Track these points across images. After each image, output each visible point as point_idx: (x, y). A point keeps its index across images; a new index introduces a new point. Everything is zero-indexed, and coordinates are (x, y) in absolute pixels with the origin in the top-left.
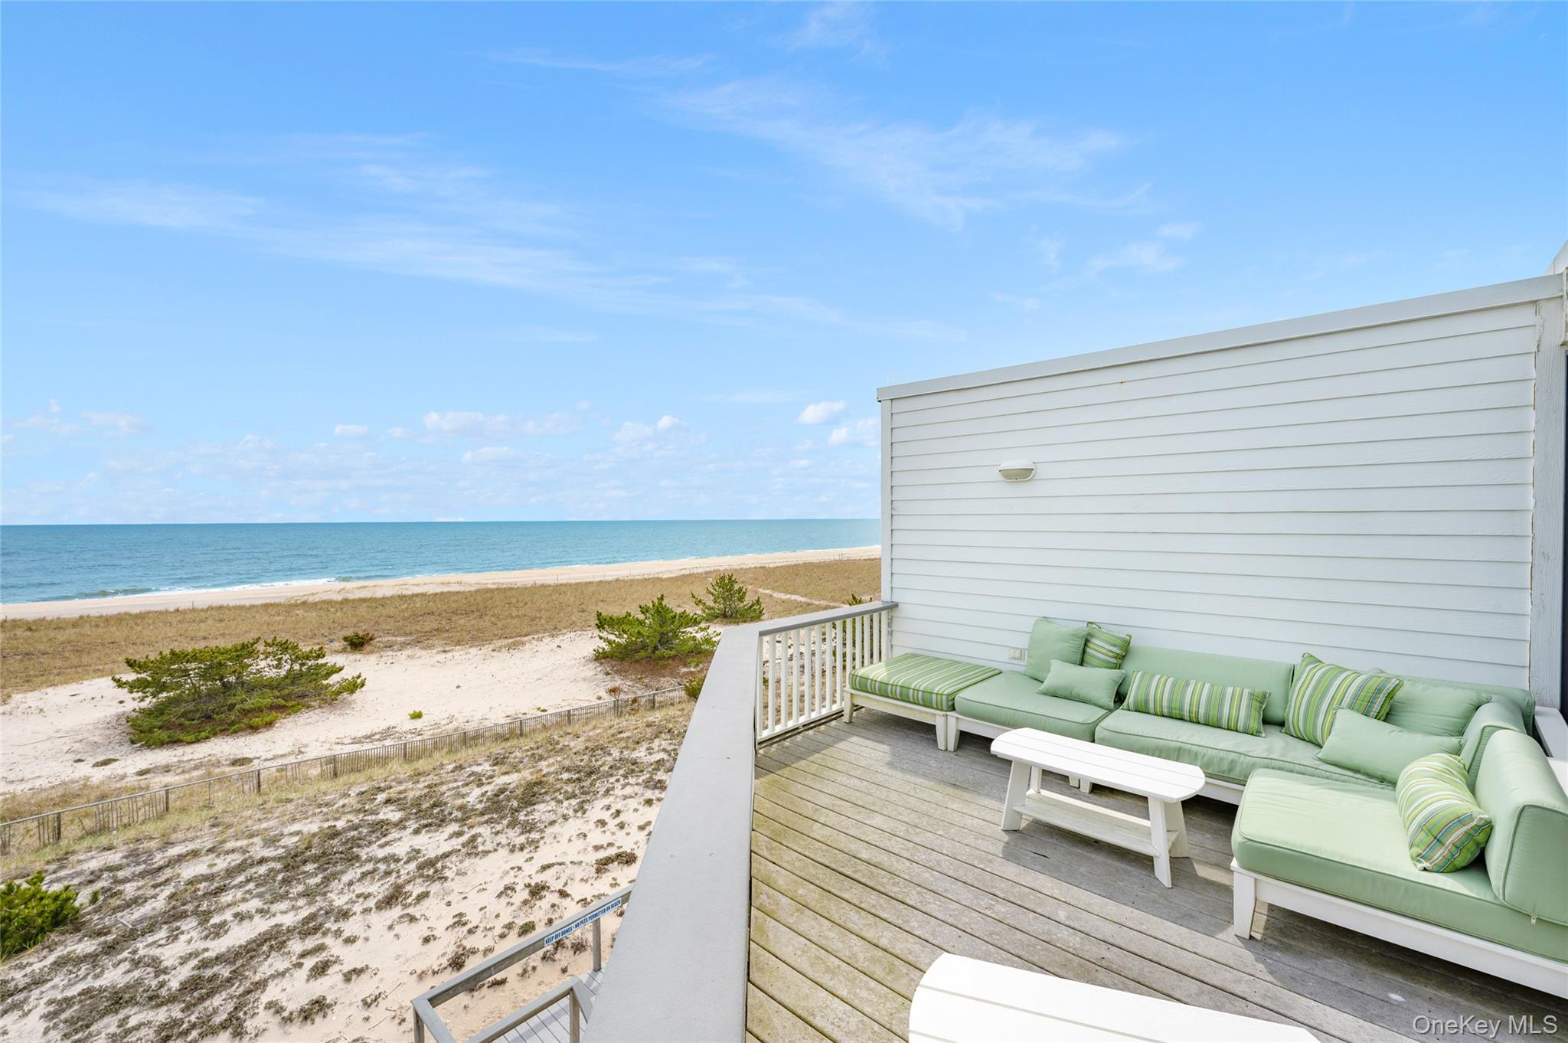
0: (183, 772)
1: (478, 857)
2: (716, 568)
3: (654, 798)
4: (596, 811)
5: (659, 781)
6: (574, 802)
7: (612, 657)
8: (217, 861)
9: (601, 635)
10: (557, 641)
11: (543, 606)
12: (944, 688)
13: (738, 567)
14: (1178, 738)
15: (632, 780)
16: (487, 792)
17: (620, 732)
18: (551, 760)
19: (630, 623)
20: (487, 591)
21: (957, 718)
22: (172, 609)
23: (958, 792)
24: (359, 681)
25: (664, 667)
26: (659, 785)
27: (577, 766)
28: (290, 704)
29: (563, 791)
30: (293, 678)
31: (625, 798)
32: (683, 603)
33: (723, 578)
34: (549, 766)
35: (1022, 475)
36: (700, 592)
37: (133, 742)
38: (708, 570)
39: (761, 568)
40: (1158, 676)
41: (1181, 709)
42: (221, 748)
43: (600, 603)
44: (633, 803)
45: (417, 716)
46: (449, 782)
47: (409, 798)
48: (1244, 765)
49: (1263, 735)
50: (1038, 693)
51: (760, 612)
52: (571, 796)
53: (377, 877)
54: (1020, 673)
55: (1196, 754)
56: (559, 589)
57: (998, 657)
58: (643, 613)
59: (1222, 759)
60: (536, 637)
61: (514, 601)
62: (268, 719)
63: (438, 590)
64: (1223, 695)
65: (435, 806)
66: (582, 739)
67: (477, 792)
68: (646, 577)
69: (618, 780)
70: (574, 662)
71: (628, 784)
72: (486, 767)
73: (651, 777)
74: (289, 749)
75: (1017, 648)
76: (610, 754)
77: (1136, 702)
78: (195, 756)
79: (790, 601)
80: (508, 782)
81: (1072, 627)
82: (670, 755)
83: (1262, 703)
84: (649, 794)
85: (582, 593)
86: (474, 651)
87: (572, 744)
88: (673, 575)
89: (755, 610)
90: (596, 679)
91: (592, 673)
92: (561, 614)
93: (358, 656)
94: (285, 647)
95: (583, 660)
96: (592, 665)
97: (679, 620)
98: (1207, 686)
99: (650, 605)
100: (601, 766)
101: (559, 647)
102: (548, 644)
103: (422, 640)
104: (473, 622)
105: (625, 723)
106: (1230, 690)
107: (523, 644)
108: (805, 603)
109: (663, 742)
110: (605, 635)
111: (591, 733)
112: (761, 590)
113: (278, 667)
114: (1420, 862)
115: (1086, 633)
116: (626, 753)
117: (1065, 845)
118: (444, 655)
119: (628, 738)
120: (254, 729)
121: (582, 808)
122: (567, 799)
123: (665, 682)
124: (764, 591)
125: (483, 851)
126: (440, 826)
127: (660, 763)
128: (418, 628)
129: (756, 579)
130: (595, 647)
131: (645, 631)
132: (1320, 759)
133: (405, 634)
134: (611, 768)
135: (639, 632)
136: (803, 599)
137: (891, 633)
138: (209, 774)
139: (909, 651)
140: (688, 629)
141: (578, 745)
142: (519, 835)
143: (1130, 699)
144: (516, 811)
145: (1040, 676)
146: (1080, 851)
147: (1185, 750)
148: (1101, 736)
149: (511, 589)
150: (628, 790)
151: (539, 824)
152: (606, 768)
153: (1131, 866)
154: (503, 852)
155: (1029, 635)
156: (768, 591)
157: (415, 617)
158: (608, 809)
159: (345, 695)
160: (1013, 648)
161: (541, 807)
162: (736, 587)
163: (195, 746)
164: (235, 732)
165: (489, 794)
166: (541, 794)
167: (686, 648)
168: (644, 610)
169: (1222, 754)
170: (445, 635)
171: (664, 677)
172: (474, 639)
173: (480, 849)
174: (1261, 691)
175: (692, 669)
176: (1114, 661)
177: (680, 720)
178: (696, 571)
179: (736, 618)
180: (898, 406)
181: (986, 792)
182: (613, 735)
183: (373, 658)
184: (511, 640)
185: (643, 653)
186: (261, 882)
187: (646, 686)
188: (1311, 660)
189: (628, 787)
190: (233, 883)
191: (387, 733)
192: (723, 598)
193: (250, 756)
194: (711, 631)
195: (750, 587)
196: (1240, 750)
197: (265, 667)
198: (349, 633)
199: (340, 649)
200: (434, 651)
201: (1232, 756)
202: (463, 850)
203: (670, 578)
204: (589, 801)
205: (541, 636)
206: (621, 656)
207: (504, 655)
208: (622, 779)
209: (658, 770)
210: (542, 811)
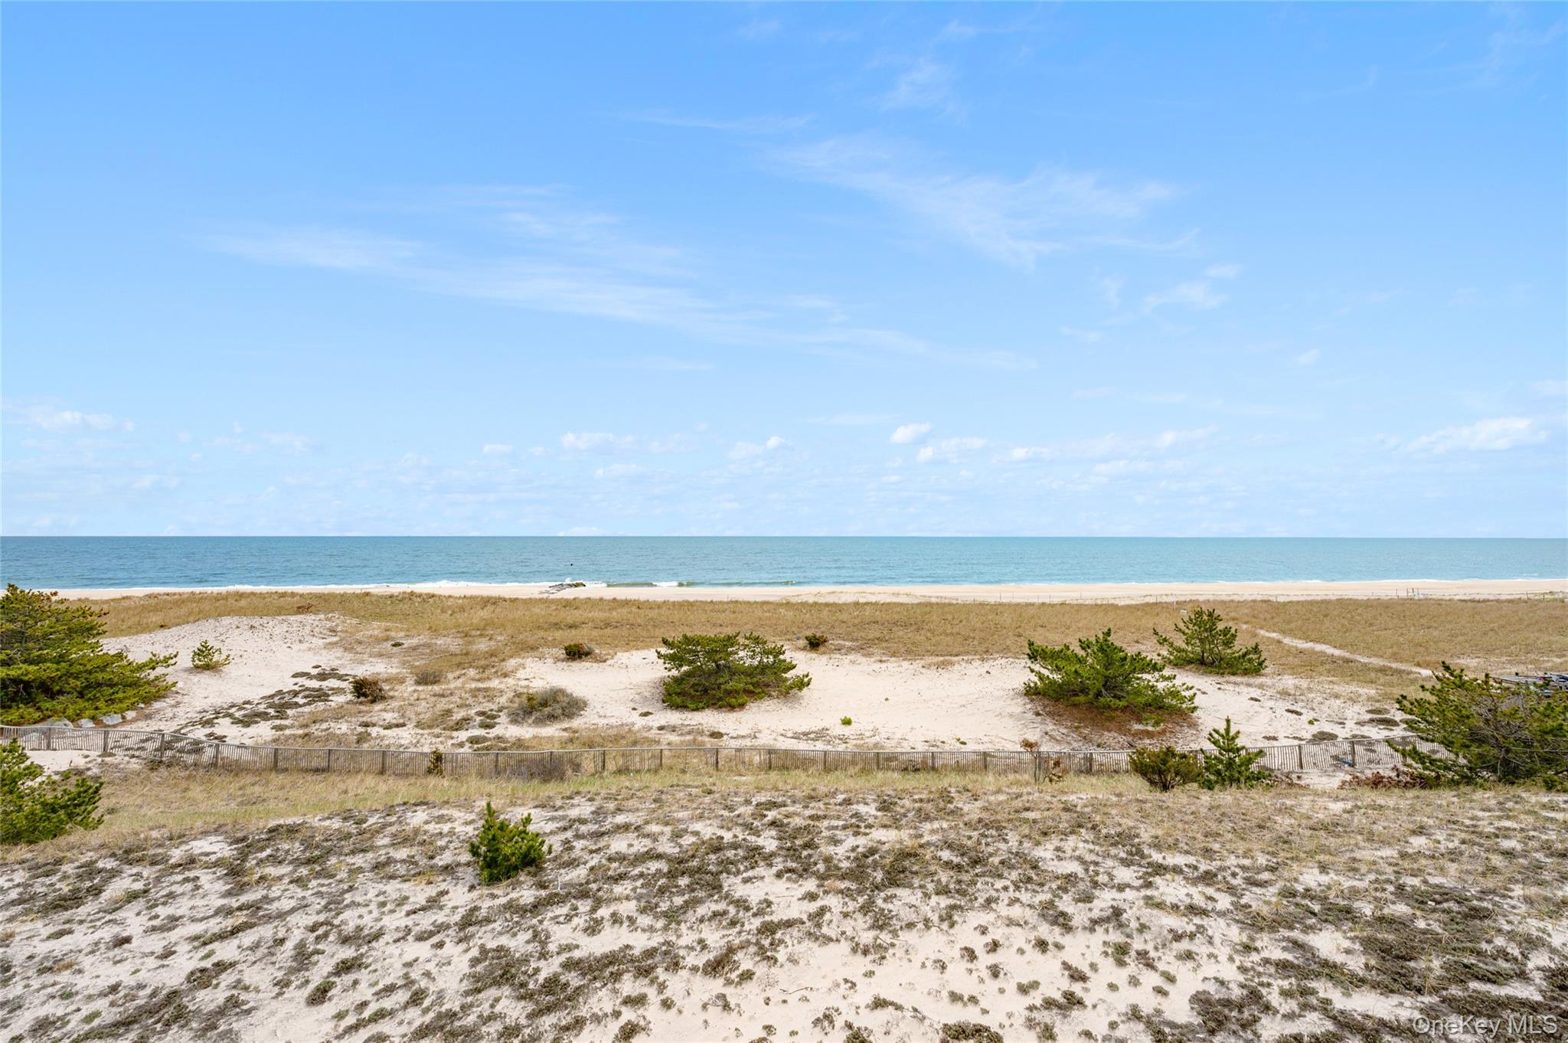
0: (682, 734)
1: (818, 943)
2: (1194, 598)
3: (1050, 940)
4: (966, 933)
5: (1063, 914)
6: (944, 902)
7: (1044, 695)
8: (635, 842)
9: (1033, 666)
10: (987, 666)
11: (978, 625)
13: (1228, 599)
15: (1025, 896)
16: (858, 847)
17: (1027, 809)
18: (936, 825)
19: (1067, 659)
20: (930, 604)
22: (709, 600)
24: (806, 680)
25: (1111, 719)
26: (1061, 920)
27: (962, 846)
28: (758, 690)
29: (935, 879)
30: (763, 669)
31: (1011, 922)
32: (1144, 638)
33: (1200, 614)
34: (933, 832)
36: (1166, 627)
37: (664, 702)
38: (1182, 599)
39: (1262, 601)
42: (709, 719)
43: (1039, 629)
44: (1020, 937)
45: (847, 722)
46: (832, 818)
47: (791, 826)
51: (1260, 664)
52: (943, 891)
53: (724, 923)
56: (998, 608)
58: (1083, 648)
60: (966, 658)
61: (950, 617)
62: (740, 701)
63: (888, 600)
65: (806, 846)
66: (979, 804)
67: (851, 841)
68: (1099, 602)
69: (1006, 888)
70: (1001, 693)
71: (1017, 900)
72: (869, 810)
73: (1052, 902)
74: (748, 732)
76: (1006, 841)
78: (693, 722)
79: (1313, 652)
80: (884, 839)
82: (1087, 870)
84: (1045, 931)
85: (1020, 615)
86: (906, 664)
87: (966, 808)
88: (1133, 602)
89: (1250, 661)
90: (1024, 718)
91: (1020, 709)
92: (996, 637)
93: (814, 655)
94: (757, 640)
95: (1012, 693)
96: (1021, 700)
97: (1131, 663)
99: (1093, 640)
100: (991, 855)
101: (988, 672)
102: (976, 668)
103: (864, 647)
104: (909, 635)
105: (1037, 795)
107: (952, 664)
108: (1340, 658)
109: (1081, 845)
110: (1037, 667)
111: (992, 798)
112: (1262, 632)
113: (752, 657)
116: (1027, 845)
118: (879, 665)
119: (1035, 821)
120: (732, 708)
121: (951, 917)
122: (937, 894)
123: (1110, 737)
124: (1267, 634)
125: (824, 936)
126: (801, 876)
127: (1070, 879)
128: (863, 635)
129: (1254, 617)
130: (1026, 680)
131: (1085, 672)
133: (853, 640)
134: (1002, 862)
135: (1076, 672)
136: (1337, 652)
138: (695, 740)
140: (1145, 676)
141: (972, 810)
142: (869, 929)
144: (877, 888)
149: (950, 604)
150: (1016, 912)
151: (894, 921)
152: (996, 860)
154: (845, 947)
156: (1274, 635)
157: (862, 625)
158: (983, 933)
159: (795, 690)
161: (902, 892)
162: (1220, 626)
163: (695, 713)
164: (720, 707)
165: (860, 850)
166: (911, 872)
167: (1142, 700)
168: (1085, 645)
170: (884, 645)
171: (1109, 731)
172: (908, 652)
173: (825, 930)
175: (1150, 728)
177: (1114, 812)
178: (1165, 599)
179: (1220, 667)
182: (1017, 811)
183: (824, 658)
184: (941, 659)
185: (1082, 698)
186: (648, 880)
187: (1085, 738)
189: (1017, 905)
190: (633, 873)
191: (821, 734)
192: (1200, 640)
193: (722, 731)
194: (1178, 682)
195: (1244, 627)
197: (744, 657)
198: (809, 633)
199: (802, 646)
200: (872, 660)
202: (808, 924)
203: (1129, 606)
204: (961, 907)
205: (970, 657)
206: (1055, 695)
207: (932, 673)
208: (1012, 888)
209: (1066, 890)
210: (904, 901)
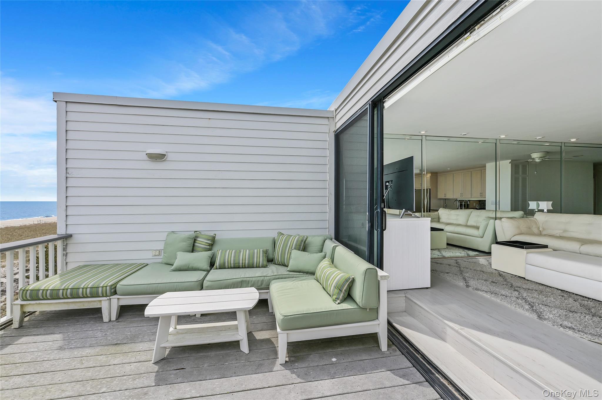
12: (109, 282)
14: (240, 276)
21: (118, 299)
23: (118, 348)
35: (160, 157)
40: (228, 251)
41: (239, 263)
48: (266, 281)
49: (268, 267)
50: (171, 271)
54: (160, 263)
55: (249, 281)
57: (145, 257)
59: (258, 281)
64: (254, 253)
75: (157, 250)
77: (220, 265)
81: (187, 234)
83: (266, 254)
98: (248, 251)
106: (256, 251)
114: (336, 301)
115: (195, 236)
117: (194, 355)
132: (288, 271)
137: (66, 255)
139: (82, 264)
143: (217, 264)
145: (171, 262)
146: (202, 354)
147: (244, 281)
148: (207, 285)
153: (229, 350)
155: (164, 242)
160: (154, 250)
169: (258, 278)
174: (266, 249)
176: (208, 247)
180: (71, 107)
181: (140, 340)
188: (280, 234)
196: (264, 275)
201: (262, 278)
